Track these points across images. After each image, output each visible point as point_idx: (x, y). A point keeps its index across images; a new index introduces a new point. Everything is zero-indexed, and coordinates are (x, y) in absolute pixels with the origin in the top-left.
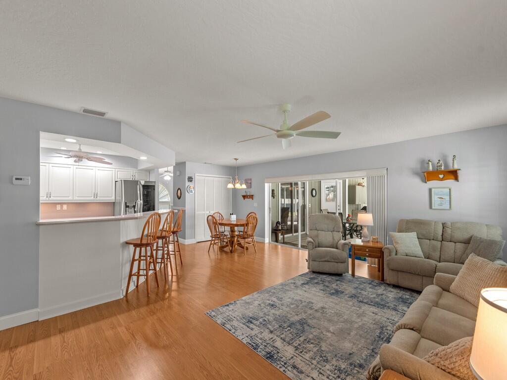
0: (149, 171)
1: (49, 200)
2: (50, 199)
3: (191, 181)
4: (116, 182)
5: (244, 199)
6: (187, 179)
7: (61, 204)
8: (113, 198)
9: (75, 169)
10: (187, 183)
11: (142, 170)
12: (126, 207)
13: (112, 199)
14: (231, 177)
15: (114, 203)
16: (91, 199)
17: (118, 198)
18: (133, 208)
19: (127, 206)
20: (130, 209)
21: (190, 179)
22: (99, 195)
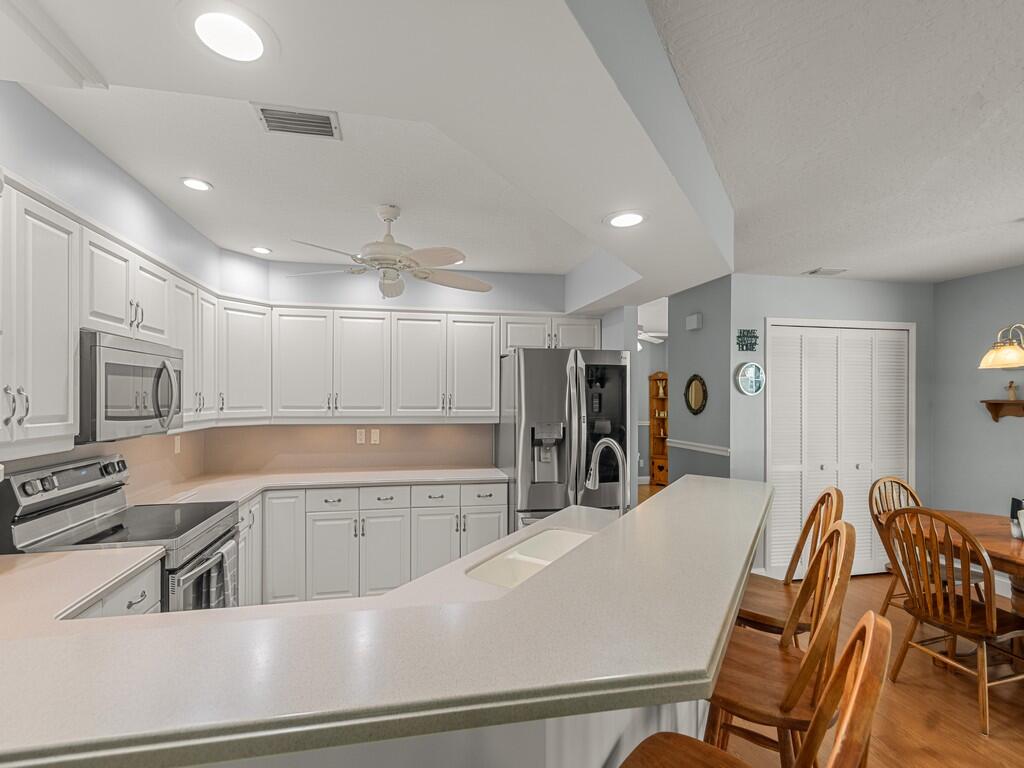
0: (599, 316)
1: (333, 417)
2: (337, 414)
3: (751, 347)
4: (501, 357)
5: (996, 418)
6: (734, 341)
7: (368, 427)
8: (495, 411)
9: (394, 321)
10: (737, 356)
11: (576, 315)
12: (533, 446)
13: (491, 414)
14: (912, 327)
15: (497, 426)
16: (433, 413)
17: (508, 411)
18: (554, 449)
19: (536, 442)
20: (546, 451)
21: (748, 340)
22: (455, 403)
